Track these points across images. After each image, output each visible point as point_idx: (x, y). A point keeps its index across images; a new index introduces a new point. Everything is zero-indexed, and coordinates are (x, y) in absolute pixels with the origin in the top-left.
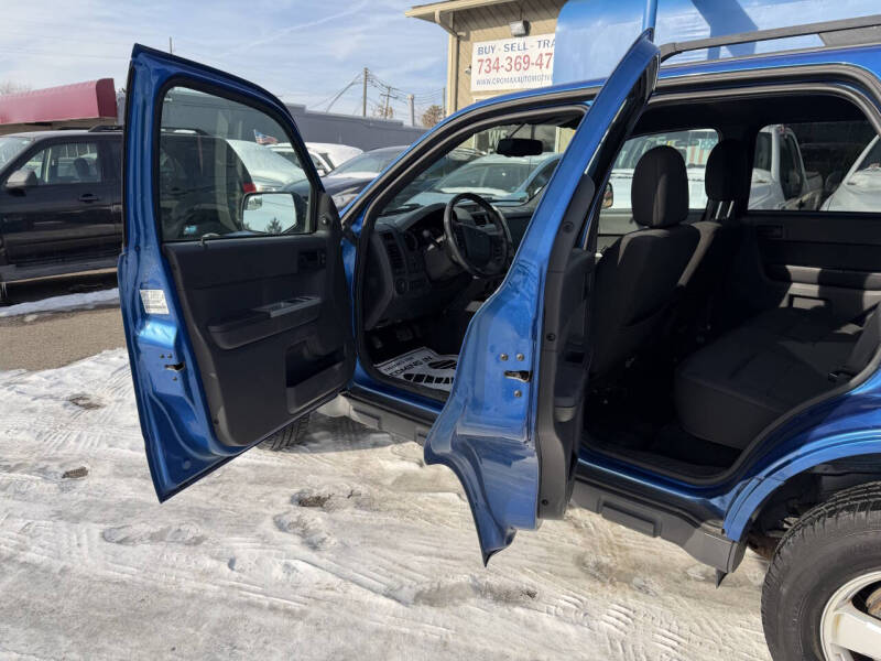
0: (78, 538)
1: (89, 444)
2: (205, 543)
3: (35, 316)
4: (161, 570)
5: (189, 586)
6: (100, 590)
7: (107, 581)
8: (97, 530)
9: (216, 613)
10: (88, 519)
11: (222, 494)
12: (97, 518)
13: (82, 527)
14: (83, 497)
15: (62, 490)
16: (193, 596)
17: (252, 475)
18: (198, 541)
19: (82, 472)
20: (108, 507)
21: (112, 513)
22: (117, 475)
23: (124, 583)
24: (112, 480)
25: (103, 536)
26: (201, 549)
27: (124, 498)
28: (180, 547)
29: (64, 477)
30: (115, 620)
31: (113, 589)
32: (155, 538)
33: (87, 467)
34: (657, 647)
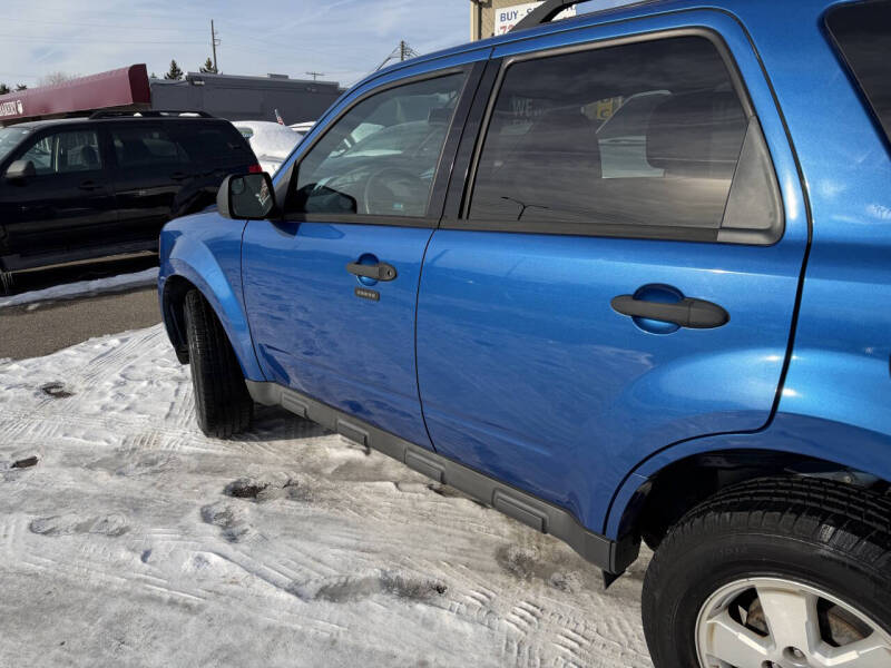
0: (7, 529)
1: (45, 434)
2: (127, 534)
3: (36, 305)
4: (77, 561)
5: (96, 579)
6: (13, 582)
7: (20, 573)
8: (26, 519)
9: (114, 608)
10: (21, 510)
11: (160, 484)
12: (32, 508)
13: (13, 518)
14: (24, 487)
15: (7, 480)
16: (98, 589)
17: (194, 464)
18: (122, 531)
19: (32, 462)
20: (46, 496)
21: (47, 503)
22: (63, 464)
23: (36, 575)
24: (57, 469)
25: (31, 528)
26: (121, 540)
27: (63, 488)
28: (101, 538)
29: (14, 466)
30: (16, 613)
31: (23, 580)
32: (79, 529)
33: (38, 456)
34: (556, 649)
